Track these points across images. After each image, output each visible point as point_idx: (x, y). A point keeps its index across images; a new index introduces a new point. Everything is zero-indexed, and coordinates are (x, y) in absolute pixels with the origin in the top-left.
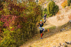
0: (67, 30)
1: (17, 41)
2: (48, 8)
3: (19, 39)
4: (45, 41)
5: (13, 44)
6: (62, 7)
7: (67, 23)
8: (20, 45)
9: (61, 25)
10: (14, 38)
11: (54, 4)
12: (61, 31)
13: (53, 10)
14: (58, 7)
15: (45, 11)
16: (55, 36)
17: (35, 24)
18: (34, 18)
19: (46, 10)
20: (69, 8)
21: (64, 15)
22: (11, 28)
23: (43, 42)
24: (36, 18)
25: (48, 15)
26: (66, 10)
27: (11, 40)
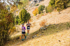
0: (38, 37)
2: (19, 16)
6: (33, 15)
7: (38, 30)
9: (33, 32)
11: (26, 11)
12: (33, 38)
13: (25, 18)
15: (16, 18)
16: (27, 43)
17: (7, 31)
18: (6, 25)
20: (40, 16)
21: (36, 22)
24: (8, 25)
25: (20, 22)
26: (37, 17)
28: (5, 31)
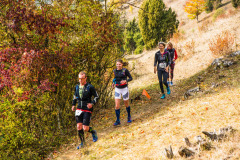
0: (206, 93)
1: (39, 137)
2: (139, 21)
3: (47, 128)
4: (135, 132)
5: (28, 145)
6: (186, 15)
7: (205, 67)
8: (52, 150)
9: (187, 77)
10: (28, 125)
11: (161, 6)
12: (188, 95)
13: (157, 27)
14: (174, 16)
15: (129, 29)
16: (169, 114)
17: (100, 75)
18: (95, 54)
19: (133, 27)
20: (211, 19)
21: (197, 41)
22: (20, 91)
23: (130, 136)
24: (101, 55)
25: (142, 43)
26: (201, 24)
27: (20, 133)
28: (91, 74)
